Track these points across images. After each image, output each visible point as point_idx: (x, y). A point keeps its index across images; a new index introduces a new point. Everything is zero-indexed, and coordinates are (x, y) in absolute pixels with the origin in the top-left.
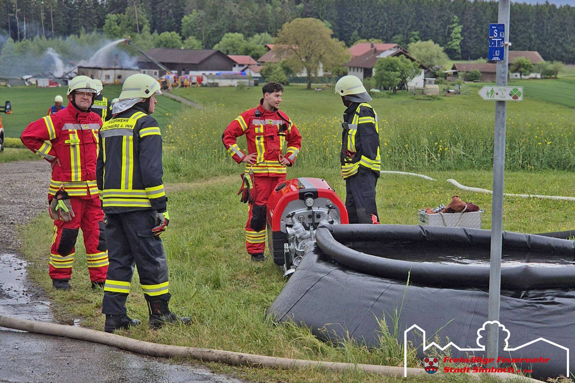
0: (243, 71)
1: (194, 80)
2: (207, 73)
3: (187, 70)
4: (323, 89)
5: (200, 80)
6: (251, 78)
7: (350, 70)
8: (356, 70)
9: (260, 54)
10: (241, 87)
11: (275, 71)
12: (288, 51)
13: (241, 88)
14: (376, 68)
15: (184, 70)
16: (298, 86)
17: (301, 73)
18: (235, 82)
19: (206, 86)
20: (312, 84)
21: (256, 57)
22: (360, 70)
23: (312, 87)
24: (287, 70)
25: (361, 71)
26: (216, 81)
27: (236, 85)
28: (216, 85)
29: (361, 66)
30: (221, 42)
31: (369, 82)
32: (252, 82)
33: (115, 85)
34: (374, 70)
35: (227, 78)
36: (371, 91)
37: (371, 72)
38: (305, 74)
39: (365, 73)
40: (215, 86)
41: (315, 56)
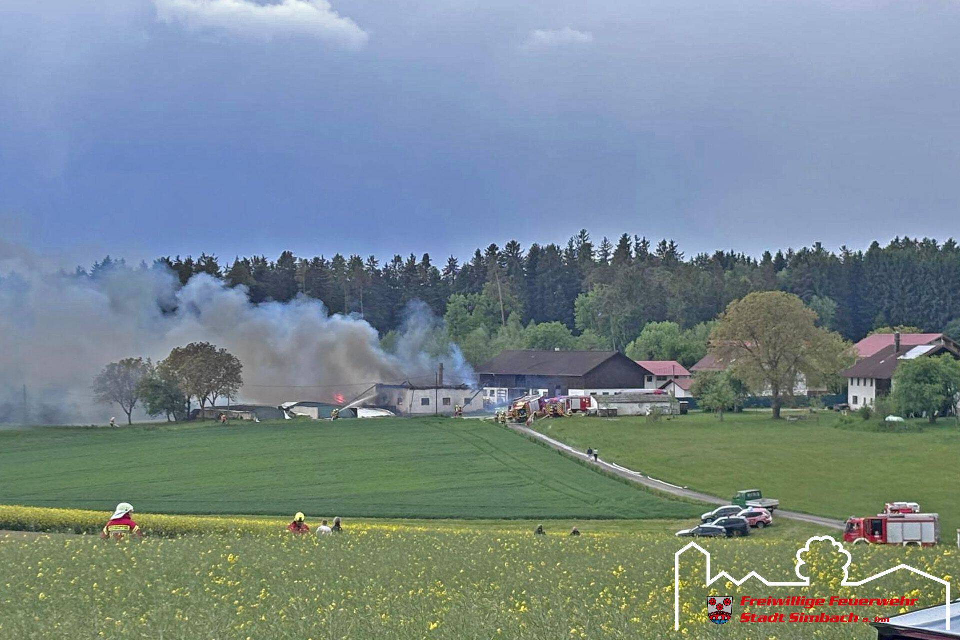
0: (664, 387)
1: (577, 405)
2: (600, 392)
3: (564, 387)
4: (800, 418)
5: (585, 404)
6: (674, 400)
7: (852, 384)
8: (862, 383)
9: (696, 358)
10: (656, 415)
11: (715, 388)
12: (737, 351)
13: (656, 418)
14: (896, 378)
15: (559, 388)
16: (757, 413)
17: (761, 390)
18: (647, 409)
19: (595, 415)
20: (782, 410)
21: (688, 364)
22: (869, 383)
23: (781, 415)
24: (738, 385)
25: (872, 385)
26: (614, 406)
27: (648, 414)
28: (613, 414)
29: (871, 375)
30: (639, 340)
31: (883, 403)
32: (677, 407)
33: (437, 417)
34: (893, 382)
35: (632, 400)
36: (887, 419)
37: (890, 386)
38: (768, 393)
39: (878, 387)
40: (610, 416)
41: (787, 359)
